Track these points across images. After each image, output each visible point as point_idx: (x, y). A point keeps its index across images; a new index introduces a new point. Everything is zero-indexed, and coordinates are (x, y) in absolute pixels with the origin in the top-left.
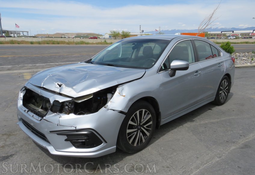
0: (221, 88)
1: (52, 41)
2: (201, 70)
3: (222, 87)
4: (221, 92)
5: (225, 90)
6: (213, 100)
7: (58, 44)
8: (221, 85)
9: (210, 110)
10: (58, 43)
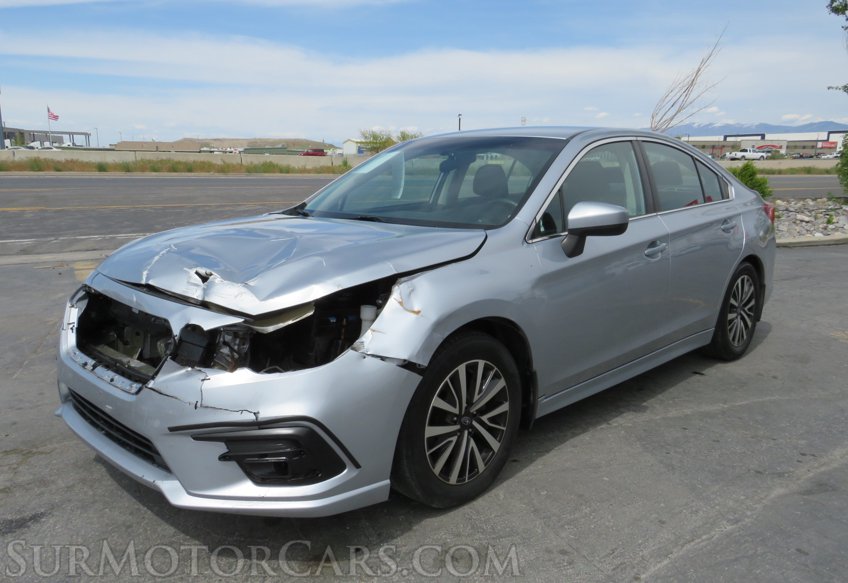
0: (732, 301)
1: (169, 160)
2: (666, 238)
3: (736, 299)
4: (734, 315)
5: (746, 309)
6: (707, 341)
7: (190, 170)
8: (730, 292)
9: (697, 377)
10: (190, 168)
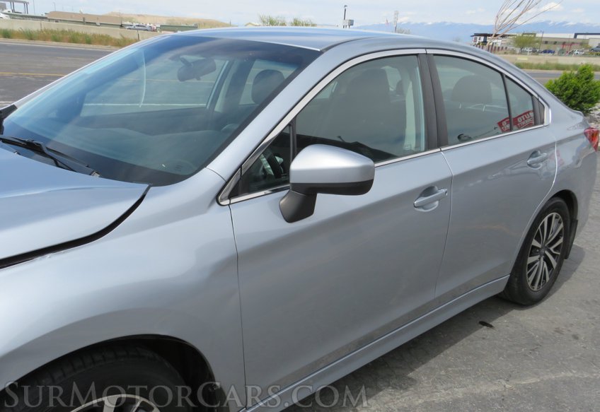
0: (535, 243)
3: (539, 241)
4: (536, 258)
5: (552, 249)
6: (501, 289)
8: (534, 232)
